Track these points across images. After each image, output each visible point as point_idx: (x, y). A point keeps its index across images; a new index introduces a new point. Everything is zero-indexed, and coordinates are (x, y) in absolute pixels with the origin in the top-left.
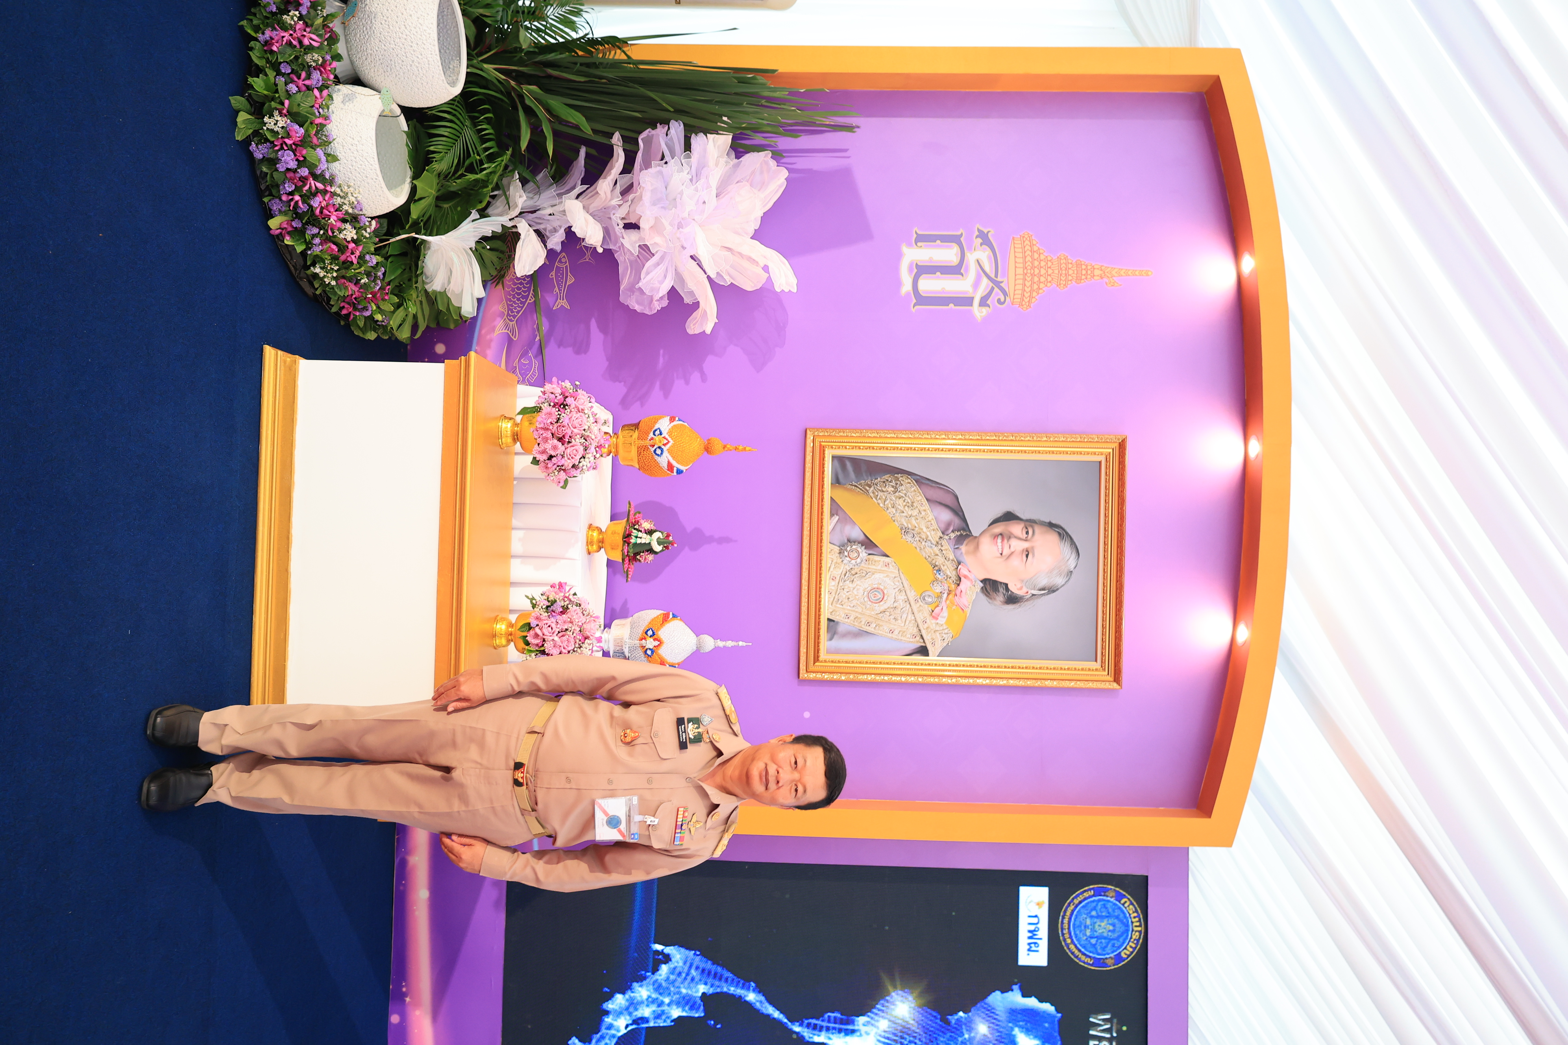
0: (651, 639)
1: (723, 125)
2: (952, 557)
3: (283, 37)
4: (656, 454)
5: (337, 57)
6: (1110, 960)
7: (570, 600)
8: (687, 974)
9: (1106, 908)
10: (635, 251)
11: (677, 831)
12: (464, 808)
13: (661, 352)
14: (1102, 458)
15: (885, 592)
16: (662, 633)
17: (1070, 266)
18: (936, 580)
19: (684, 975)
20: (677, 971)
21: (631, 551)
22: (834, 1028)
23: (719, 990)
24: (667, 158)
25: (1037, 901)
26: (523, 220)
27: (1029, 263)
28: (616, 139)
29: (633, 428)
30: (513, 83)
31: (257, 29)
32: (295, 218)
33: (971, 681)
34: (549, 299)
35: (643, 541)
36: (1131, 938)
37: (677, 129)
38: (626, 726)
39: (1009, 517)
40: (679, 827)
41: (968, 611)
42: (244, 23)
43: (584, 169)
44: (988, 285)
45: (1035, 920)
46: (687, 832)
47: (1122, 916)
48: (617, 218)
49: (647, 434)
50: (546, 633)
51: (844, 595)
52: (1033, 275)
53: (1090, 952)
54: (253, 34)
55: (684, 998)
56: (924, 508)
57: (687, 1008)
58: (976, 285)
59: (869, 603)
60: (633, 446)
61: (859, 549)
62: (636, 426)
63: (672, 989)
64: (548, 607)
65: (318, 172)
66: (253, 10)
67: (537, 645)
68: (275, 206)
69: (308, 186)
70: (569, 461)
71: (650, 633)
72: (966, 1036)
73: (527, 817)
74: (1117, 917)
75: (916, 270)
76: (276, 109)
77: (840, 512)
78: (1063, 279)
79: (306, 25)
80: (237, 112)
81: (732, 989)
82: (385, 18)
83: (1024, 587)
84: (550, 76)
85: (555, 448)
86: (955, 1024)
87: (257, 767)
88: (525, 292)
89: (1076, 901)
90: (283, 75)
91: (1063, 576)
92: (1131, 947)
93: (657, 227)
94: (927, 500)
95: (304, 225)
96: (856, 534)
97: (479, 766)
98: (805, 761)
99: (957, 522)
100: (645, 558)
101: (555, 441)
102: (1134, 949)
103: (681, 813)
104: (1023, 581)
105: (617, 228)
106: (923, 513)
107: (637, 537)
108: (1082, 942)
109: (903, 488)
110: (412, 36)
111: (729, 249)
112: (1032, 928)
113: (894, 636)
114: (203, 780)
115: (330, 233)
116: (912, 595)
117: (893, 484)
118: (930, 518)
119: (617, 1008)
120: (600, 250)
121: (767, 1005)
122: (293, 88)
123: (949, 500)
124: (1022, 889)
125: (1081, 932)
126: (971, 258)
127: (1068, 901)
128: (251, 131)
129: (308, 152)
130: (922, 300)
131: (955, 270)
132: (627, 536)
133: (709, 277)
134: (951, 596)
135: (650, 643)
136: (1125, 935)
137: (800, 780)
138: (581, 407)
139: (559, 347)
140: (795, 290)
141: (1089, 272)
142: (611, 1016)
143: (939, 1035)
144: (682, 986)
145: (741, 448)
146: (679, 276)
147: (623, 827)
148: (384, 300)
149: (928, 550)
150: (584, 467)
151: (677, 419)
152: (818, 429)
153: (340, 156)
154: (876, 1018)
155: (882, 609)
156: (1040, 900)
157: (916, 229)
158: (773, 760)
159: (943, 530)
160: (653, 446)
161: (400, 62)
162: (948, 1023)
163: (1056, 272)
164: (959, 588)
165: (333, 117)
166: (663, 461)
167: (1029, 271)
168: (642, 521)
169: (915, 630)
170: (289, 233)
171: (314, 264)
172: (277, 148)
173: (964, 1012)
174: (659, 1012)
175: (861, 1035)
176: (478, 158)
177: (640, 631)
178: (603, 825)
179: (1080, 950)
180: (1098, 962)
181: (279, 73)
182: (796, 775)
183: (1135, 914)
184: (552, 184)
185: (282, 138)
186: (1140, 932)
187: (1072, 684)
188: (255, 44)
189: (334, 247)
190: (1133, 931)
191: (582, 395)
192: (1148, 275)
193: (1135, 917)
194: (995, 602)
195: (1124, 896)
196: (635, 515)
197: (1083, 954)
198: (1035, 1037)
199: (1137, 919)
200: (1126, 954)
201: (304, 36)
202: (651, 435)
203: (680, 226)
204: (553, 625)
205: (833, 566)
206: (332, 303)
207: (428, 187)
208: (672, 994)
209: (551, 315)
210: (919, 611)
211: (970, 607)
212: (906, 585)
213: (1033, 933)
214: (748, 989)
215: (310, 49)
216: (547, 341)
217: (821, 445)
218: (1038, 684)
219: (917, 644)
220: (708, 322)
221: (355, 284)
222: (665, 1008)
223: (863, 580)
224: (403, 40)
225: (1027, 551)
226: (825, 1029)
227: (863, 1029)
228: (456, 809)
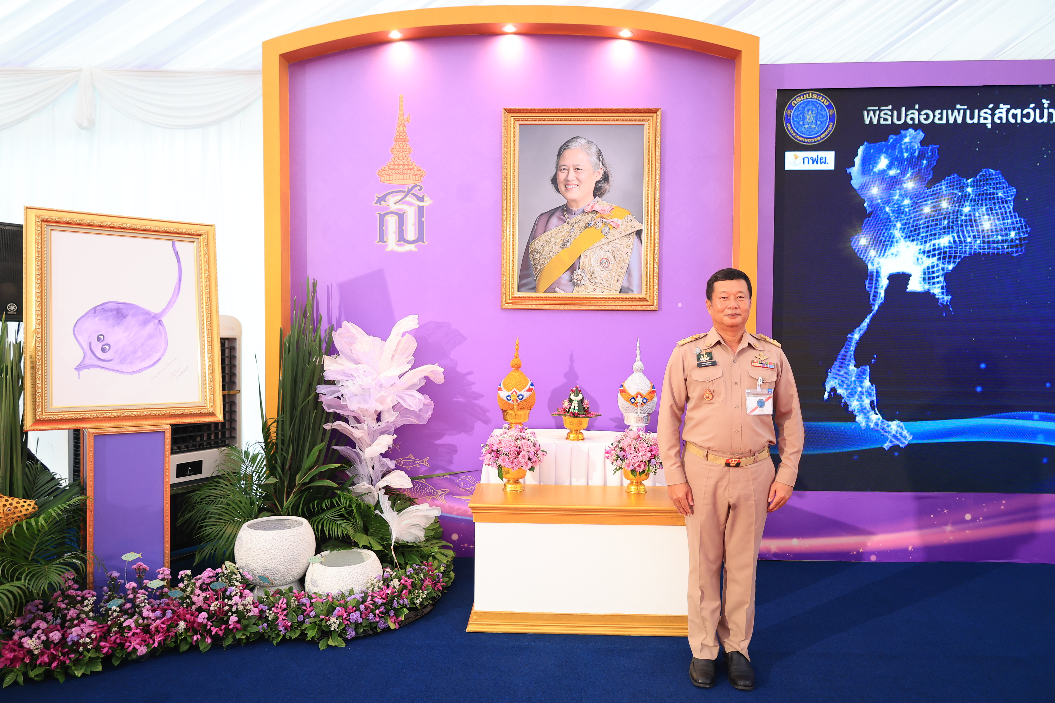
0: (637, 399)
1: (318, 361)
2: (580, 216)
3: (283, 619)
4: (522, 398)
5: (290, 590)
6: (830, 112)
7: (616, 447)
8: (843, 376)
9: (798, 115)
10: (396, 414)
11: (766, 366)
12: (753, 498)
13: (455, 399)
14: (517, 123)
15: (602, 257)
16: (633, 393)
17: (397, 146)
18: (594, 225)
19: (843, 379)
20: (841, 383)
21: (583, 413)
22: (876, 284)
23: (853, 357)
24: (339, 394)
25: (794, 159)
26: (377, 484)
27: (396, 172)
28: (327, 427)
29: (506, 413)
30: (295, 490)
31: (278, 635)
32: (388, 614)
33: (657, 203)
34: (423, 469)
35: (576, 405)
36: (816, 99)
37: (321, 389)
38: (702, 398)
39: (554, 181)
40: (763, 366)
41: (613, 206)
42: (274, 643)
43: (346, 447)
44: (410, 197)
45: (806, 160)
46: (766, 361)
47: (803, 105)
48: (375, 426)
49: (510, 404)
50: (637, 460)
51: (605, 283)
52: (404, 169)
53: (826, 124)
54: (281, 637)
55: (858, 379)
56: (550, 234)
57: (864, 376)
58: (410, 204)
59: (609, 267)
60: (518, 413)
61: (576, 274)
62: (504, 411)
63: (852, 386)
64: (621, 459)
65: (361, 600)
66: (266, 638)
67: (645, 465)
68: (382, 625)
69: (370, 605)
70: (531, 448)
71: (633, 400)
72: (879, 201)
73: (759, 459)
74: (804, 108)
75: (402, 242)
76: (326, 623)
77: (553, 287)
78: (406, 150)
79: (274, 606)
80: (329, 646)
81: (852, 348)
82: (266, 561)
83: (598, 171)
84: (290, 468)
85: (524, 457)
86: (872, 208)
87: (727, 625)
88: (419, 485)
89: (794, 134)
90: (304, 620)
91: (591, 147)
92: (822, 99)
93: (381, 401)
94: (544, 232)
95: (392, 609)
96: (566, 276)
97: (727, 488)
98: (723, 292)
99: (558, 213)
100: (587, 404)
101: (520, 456)
102: (823, 97)
103: (755, 364)
104: (594, 172)
105: (382, 426)
106: (553, 235)
107: (574, 409)
108: (820, 130)
109: (537, 248)
110: (276, 545)
111: (393, 357)
112: (811, 161)
113: (630, 251)
114: (735, 656)
115: (396, 594)
116: (604, 241)
117: (535, 254)
118: (556, 230)
119: (864, 420)
120: (395, 436)
121: (861, 326)
122: (312, 614)
123: (544, 219)
124: (787, 168)
125: (813, 131)
126: (393, 208)
127: (794, 139)
128: (339, 638)
129: (350, 605)
130: (420, 238)
131: (401, 217)
132: (574, 415)
133: (411, 369)
134: (604, 217)
135: (639, 400)
136: (815, 103)
137: (735, 295)
138: (498, 442)
139: (453, 463)
140: (417, 316)
141: (401, 134)
142: (870, 424)
143: (879, 218)
144: (850, 380)
145: (516, 347)
146: (411, 388)
147: (764, 398)
148: (431, 565)
149: (576, 231)
150: (534, 439)
151: (499, 387)
152: (502, 301)
153: (350, 588)
154: (869, 258)
155: (613, 259)
156: (793, 157)
157: (376, 242)
158: (722, 311)
159: (563, 222)
160: (517, 400)
161: (291, 553)
162: (871, 213)
163: (401, 154)
164: (599, 211)
165: (327, 591)
166: (526, 394)
167: (401, 171)
168: (564, 407)
169: (626, 238)
170: (397, 618)
171: (415, 604)
172: (349, 623)
173: (865, 203)
174: (867, 394)
175: (880, 267)
176: (343, 509)
177: (632, 407)
178: (763, 410)
179: (825, 131)
180: (832, 120)
181: (304, 622)
182: (732, 297)
183: (802, 97)
184: (354, 467)
185: (342, 620)
186: (812, 94)
187: (658, 139)
188: (288, 635)
189: (404, 591)
190: (812, 98)
191: (490, 441)
192: (403, 97)
193: (803, 97)
194: (608, 189)
195: (790, 104)
196: (559, 412)
197: (827, 129)
198: (879, 158)
199: (805, 96)
200: (827, 102)
201: (281, 607)
202: (510, 402)
203: (381, 386)
204: (632, 456)
205: (587, 290)
206: (436, 595)
207: (363, 539)
208: (855, 386)
209: (433, 468)
210: (614, 236)
211: (611, 204)
212: (598, 245)
213: (815, 161)
214: (852, 338)
215: (288, 604)
216: (449, 470)
217: (511, 299)
218: (658, 161)
219: (634, 237)
220: (438, 369)
221: (424, 581)
222: (864, 390)
223: (595, 272)
224: (279, 550)
225: (576, 169)
226: (876, 290)
227: (876, 266)
228: (753, 502)
